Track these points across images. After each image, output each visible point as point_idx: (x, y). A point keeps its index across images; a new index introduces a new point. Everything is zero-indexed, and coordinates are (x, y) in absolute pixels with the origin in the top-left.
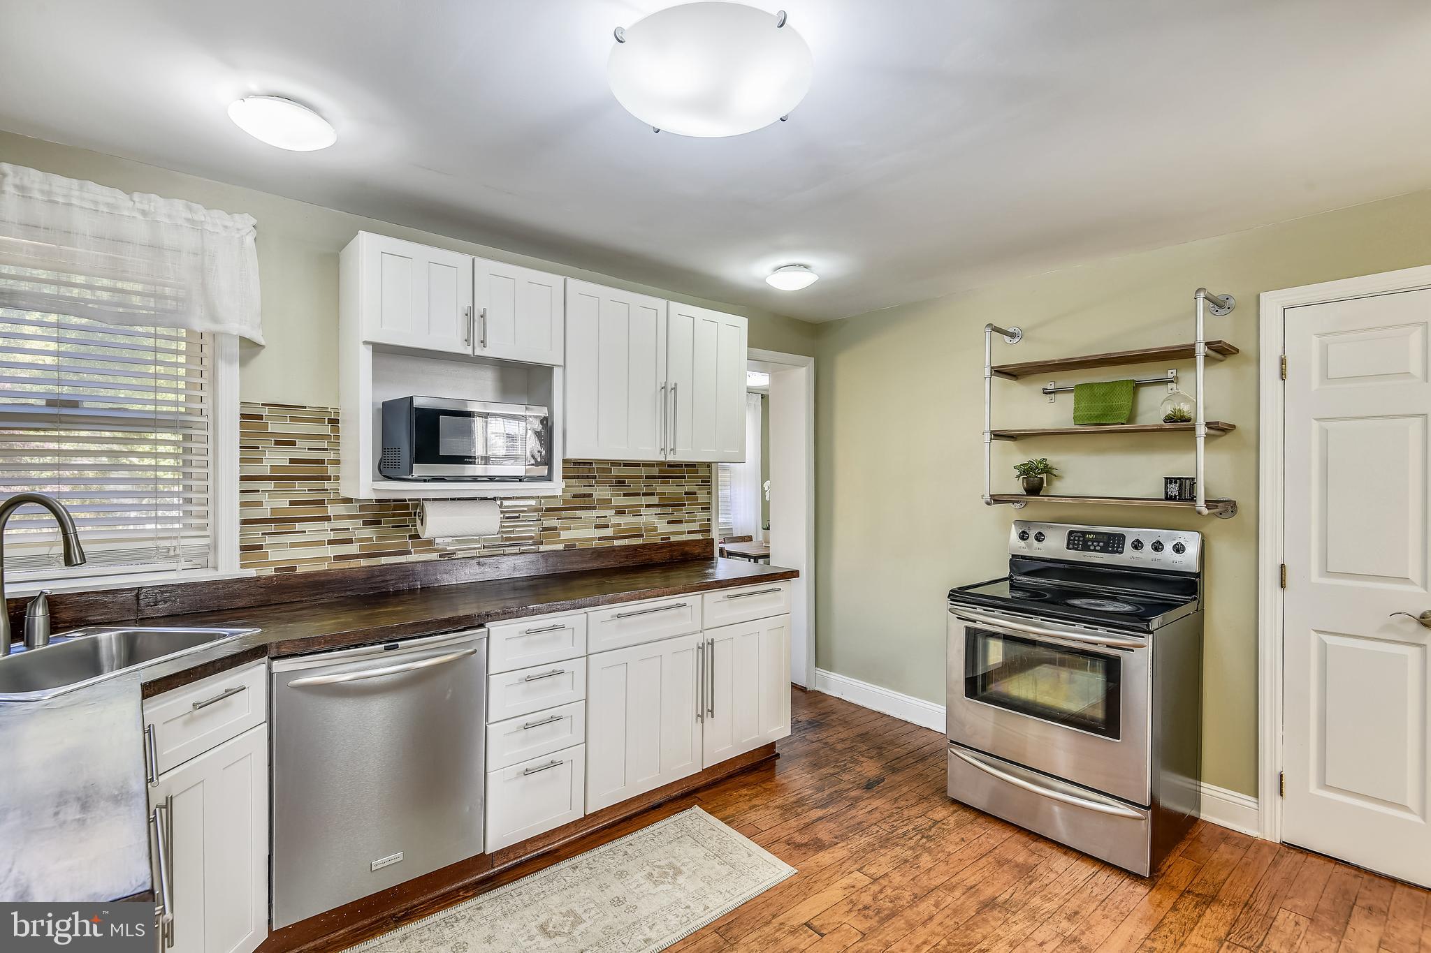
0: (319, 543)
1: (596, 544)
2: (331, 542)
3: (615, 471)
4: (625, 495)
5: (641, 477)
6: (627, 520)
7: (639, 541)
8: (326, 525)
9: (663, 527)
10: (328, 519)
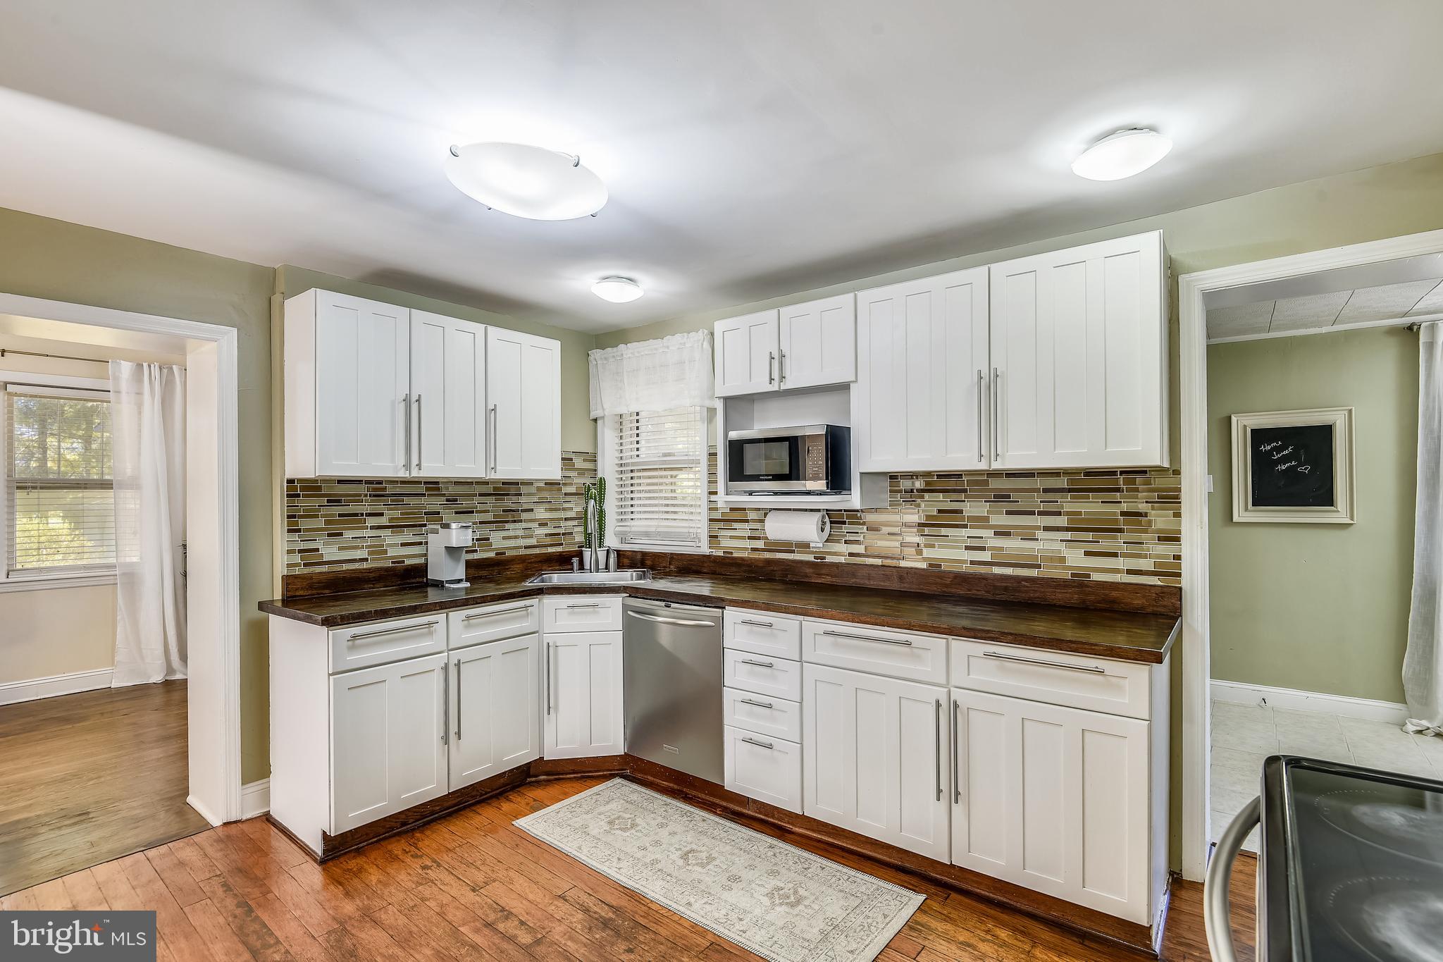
0: (743, 538)
1: (965, 568)
2: (750, 538)
3: (994, 484)
4: (1008, 513)
5: (1037, 490)
6: (1012, 545)
7: (1034, 573)
8: (746, 525)
9: (1076, 559)
10: (747, 521)
